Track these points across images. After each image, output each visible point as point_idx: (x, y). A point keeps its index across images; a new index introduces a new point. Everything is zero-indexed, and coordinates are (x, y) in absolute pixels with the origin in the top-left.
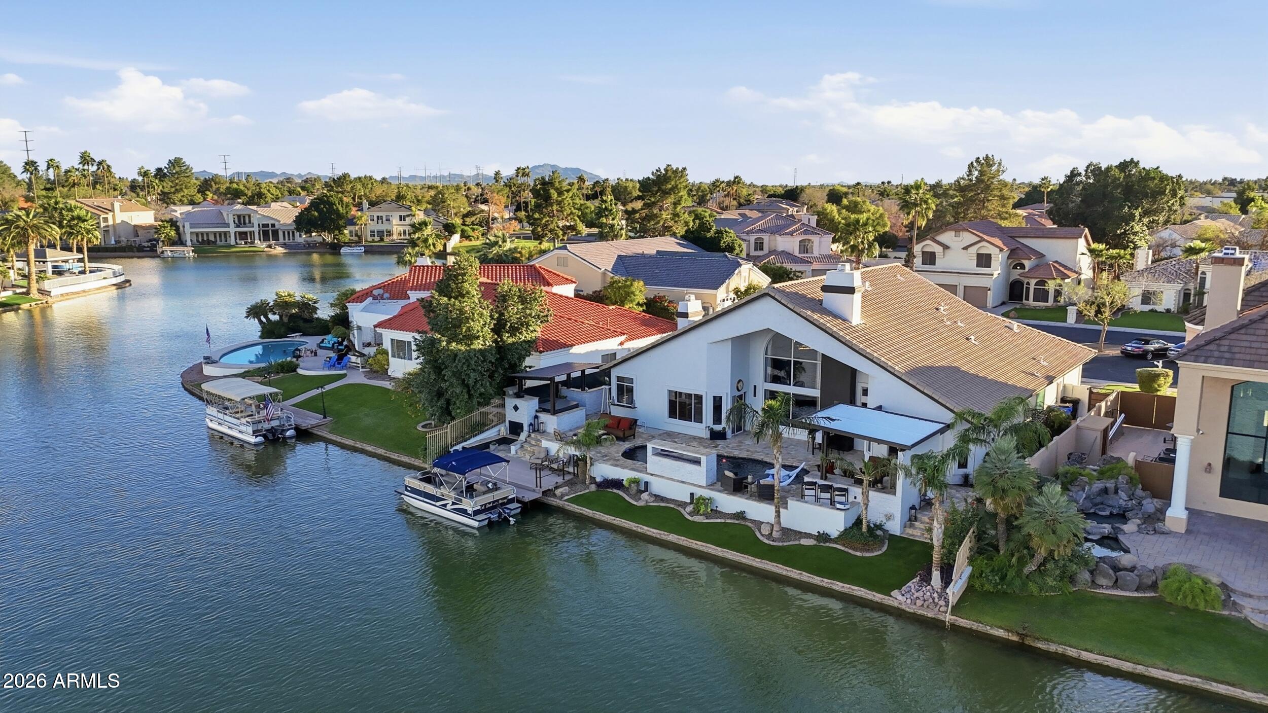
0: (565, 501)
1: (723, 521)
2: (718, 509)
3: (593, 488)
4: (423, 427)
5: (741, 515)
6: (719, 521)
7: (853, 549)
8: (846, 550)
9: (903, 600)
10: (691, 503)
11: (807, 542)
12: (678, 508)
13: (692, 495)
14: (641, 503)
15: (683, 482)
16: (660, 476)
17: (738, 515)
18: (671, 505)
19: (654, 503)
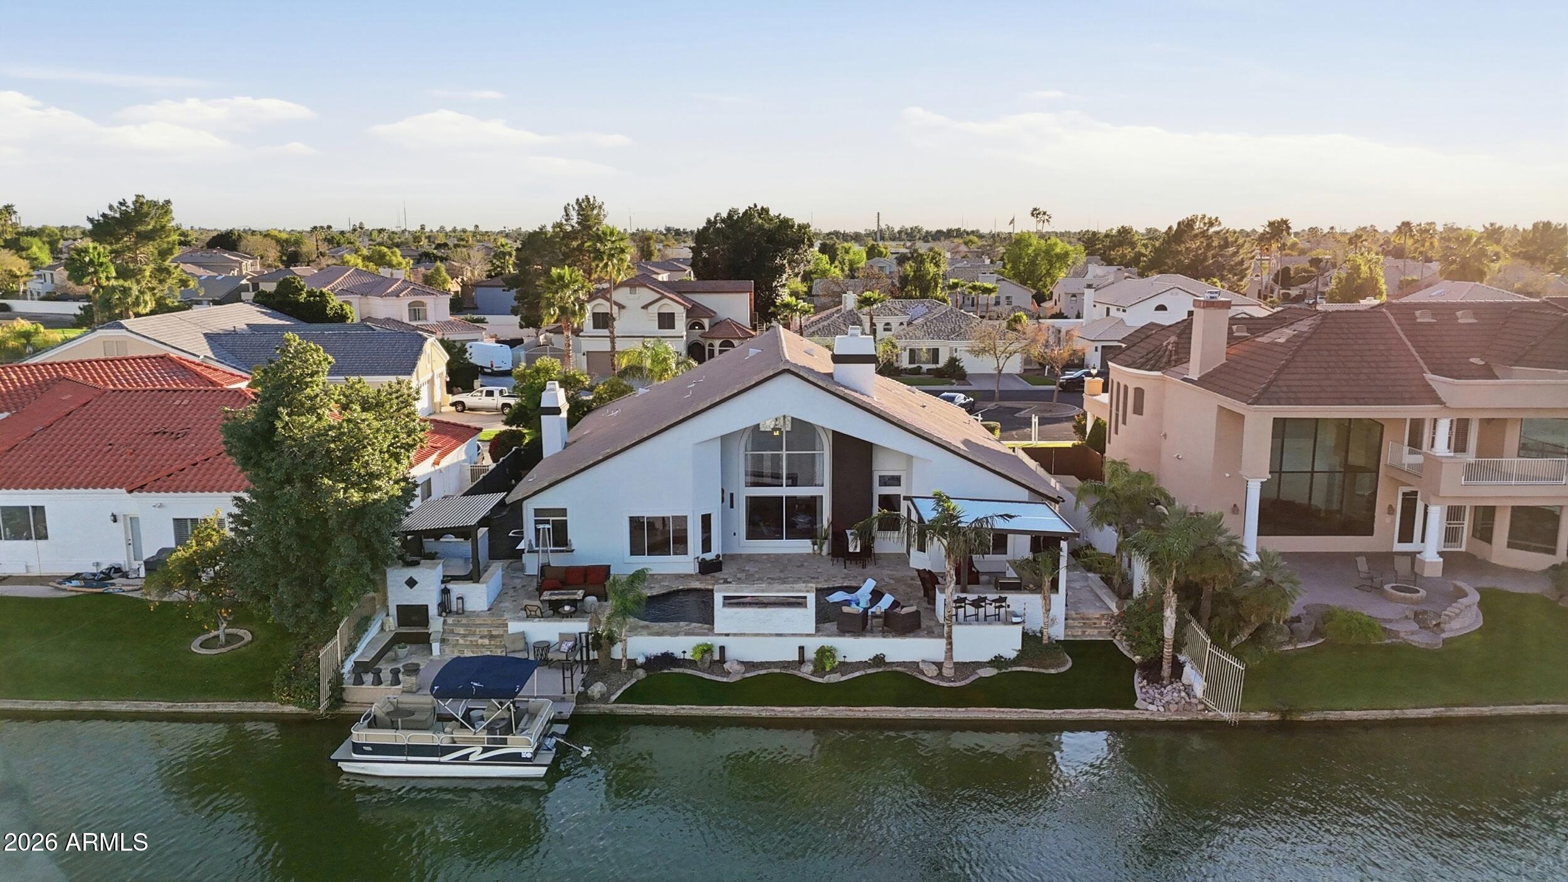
0: (614, 702)
1: (862, 673)
2: (847, 660)
3: (641, 674)
4: (202, 645)
5: (879, 660)
6: (857, 674)
7: (1043, 668)
8: (1035, 670)
9: (1155, 708)
10: (802, 661)
11: (987, 673)
12: (789, 671)
13: (801, 649)
14: (735, 678)
15: (779, 635)
16: (739, 635)
17: (878, 662)
18: (777, 670)
19: (753, 674)
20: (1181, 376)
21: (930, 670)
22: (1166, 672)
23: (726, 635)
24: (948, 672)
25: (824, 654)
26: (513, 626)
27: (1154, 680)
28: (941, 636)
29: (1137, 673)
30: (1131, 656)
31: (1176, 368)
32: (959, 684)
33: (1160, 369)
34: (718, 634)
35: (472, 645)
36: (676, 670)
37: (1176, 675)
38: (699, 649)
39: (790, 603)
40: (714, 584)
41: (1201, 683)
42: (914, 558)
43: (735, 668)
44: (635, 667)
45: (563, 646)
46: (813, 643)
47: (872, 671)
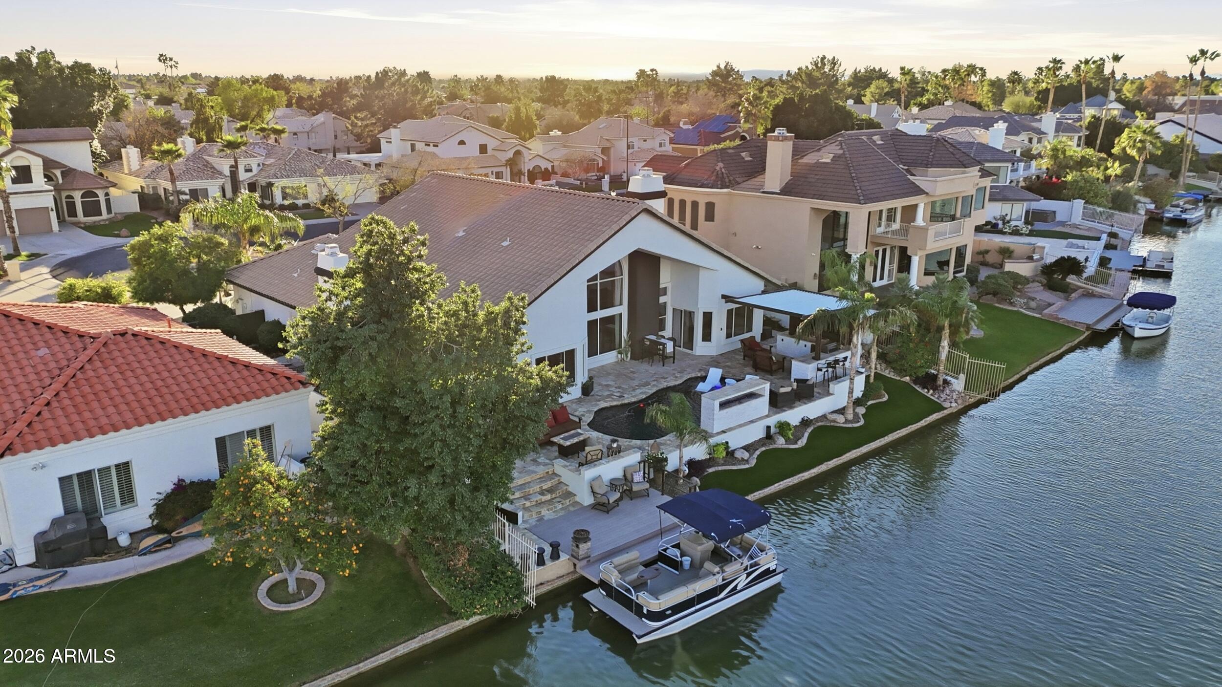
1: (807, 433)
3: (697, 481)
8: (877, 401)
9: (954, 405)
10: (769, 437)
11: (861, 410)
12: (771, 447)
13: (768, 428)
14: (753, 462)
15: (752, 422)
16: (731, 429)
17: (805, 423)
18: (763, 449)
19: (755, 456)
20: (757, 190)
21: (840, 419)
22: (940, 382)
23: (724, 432)
24: (850, 417)
25: (783, 427)
26: (589, 473)
27: (935, 388)
28: (829, 394)
29: (916, 387)
30: (898, 378)
31: (743, 185)
32: (862, 422)
33: (727, 187)
34: (718, 434)
35: (540, 504)
36: (711, 470)
37: (946, 382)
38: (722, 448)
39: (751, 396)
40: (614, 400)
41: (958, 384)
42: (701, 348)
43: (746, 455)
44: (689, 476)
45: (638, 477)
46: (772, 421)
47: (809, 430)
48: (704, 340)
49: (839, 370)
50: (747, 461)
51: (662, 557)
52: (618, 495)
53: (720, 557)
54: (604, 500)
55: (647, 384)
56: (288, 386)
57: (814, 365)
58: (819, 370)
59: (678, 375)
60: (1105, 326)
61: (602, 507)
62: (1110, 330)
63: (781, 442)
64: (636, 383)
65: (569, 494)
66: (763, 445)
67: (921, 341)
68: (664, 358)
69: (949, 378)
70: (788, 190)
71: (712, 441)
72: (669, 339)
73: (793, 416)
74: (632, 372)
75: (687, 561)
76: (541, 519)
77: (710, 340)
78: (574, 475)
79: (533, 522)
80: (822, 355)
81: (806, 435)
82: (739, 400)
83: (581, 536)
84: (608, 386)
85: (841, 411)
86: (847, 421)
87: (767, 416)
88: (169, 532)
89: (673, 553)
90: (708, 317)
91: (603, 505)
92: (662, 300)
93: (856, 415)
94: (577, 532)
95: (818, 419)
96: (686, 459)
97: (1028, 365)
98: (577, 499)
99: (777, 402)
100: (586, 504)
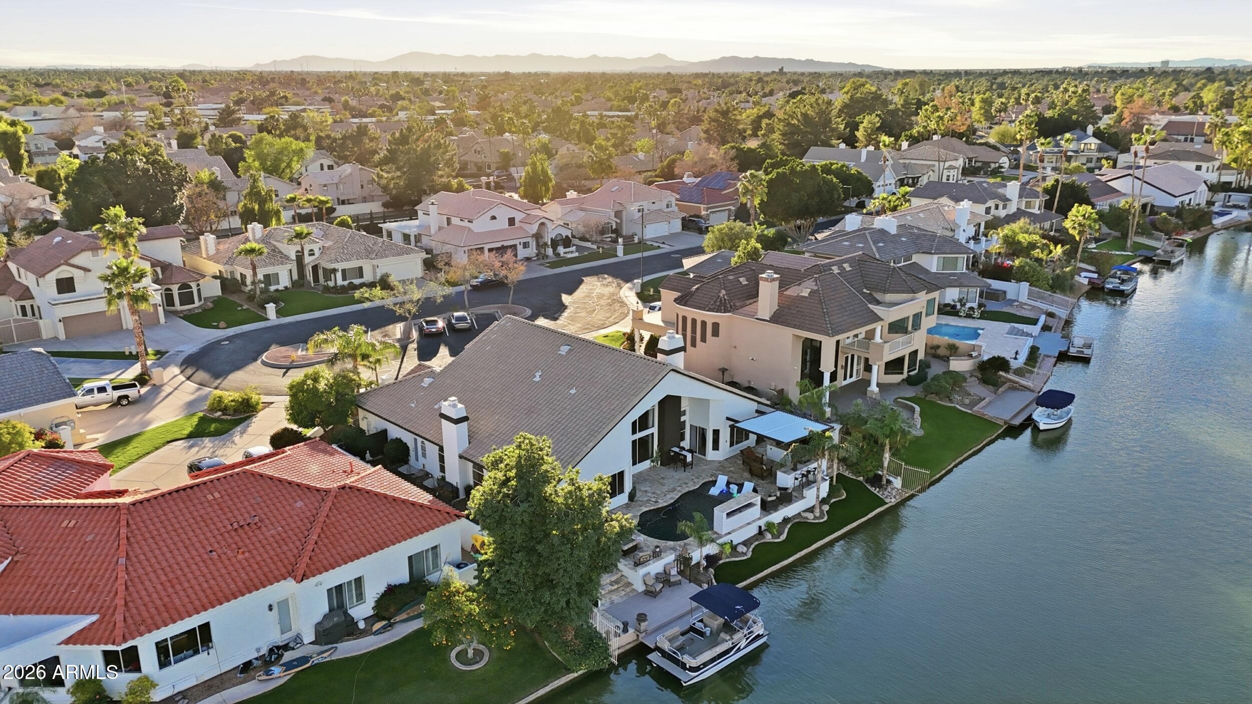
9: (893, 500)
10: (761, 533)
11: (826, 508)
12: (762, 541)
13: (760, 527)
14: (749, 555)
15: (749, 524)
16: (734, 531)
17: (786, 520)
18: (757, 543)
19: (751, 549)
20: (752, 316)
21: (810, 516)
22: (884, 482)
23: (729, 533)
24: (818, 514)
25: (770, 525)
26: (642, 571)
27: (880, 487)
28: (803, 498)
29: (867, 485)
30: (854, 478)
31: (740, 311)
32: (826, 518)
33: (729, 312)
34: (726, 535)
35: (611, 592)
36: (721, 562)
37: (889, 482)
38: (728, 546)
39: (750, 505)
40: (652, 505)
41: (897, 482)
42: (711, 455)
43: (744, 549)
44: (706, 568)
45: (674, 572)
46: (762, 522)
47: (789, 526)
48: (714, 449)
49: (811, 477)
50: (745, 554)
51: (692, 629)
52: (661, 585)
53: (728, 628)
54: (652, 589)
55: (674, 490)
56: (449, 519)
57: (793, 475)
58: (796, 479)
59: (696, 480)
60: (1017, 422)
61: (650, 593)
62: (1021, 424)
63: (768, 537)
64: (666, 488)
65: (629, 584)
66: (757, 540)
67: (871, 451)
68: (685, 465)
69: (891, 478)
70: (776, 319)
71: (720, 541)
72: (688, 451)
73: (776, 517)
74: (663, 478)
75: (707, 631)
76: (612, 603)
77: (718, 449)
78: (633, 572)
79: (607, 605)
80: (799, 466)
81: (786, 530)
82: (739, 510)
83: (642, 618)
84: (646, 491)
85: (811, 510)
86: (815, 518)
87: (759, 519)
88: (389, 619)
89: (699, 626)
90: (716, 433)
91: (652, 592)
92: (682, 419)
93: (822, 511)
94: (639, 615)
95: (794, 517)
96: (704, 554)
97: (954, 461)
98: (634, 587)
99: (766, 507)
100: (640, 591)
